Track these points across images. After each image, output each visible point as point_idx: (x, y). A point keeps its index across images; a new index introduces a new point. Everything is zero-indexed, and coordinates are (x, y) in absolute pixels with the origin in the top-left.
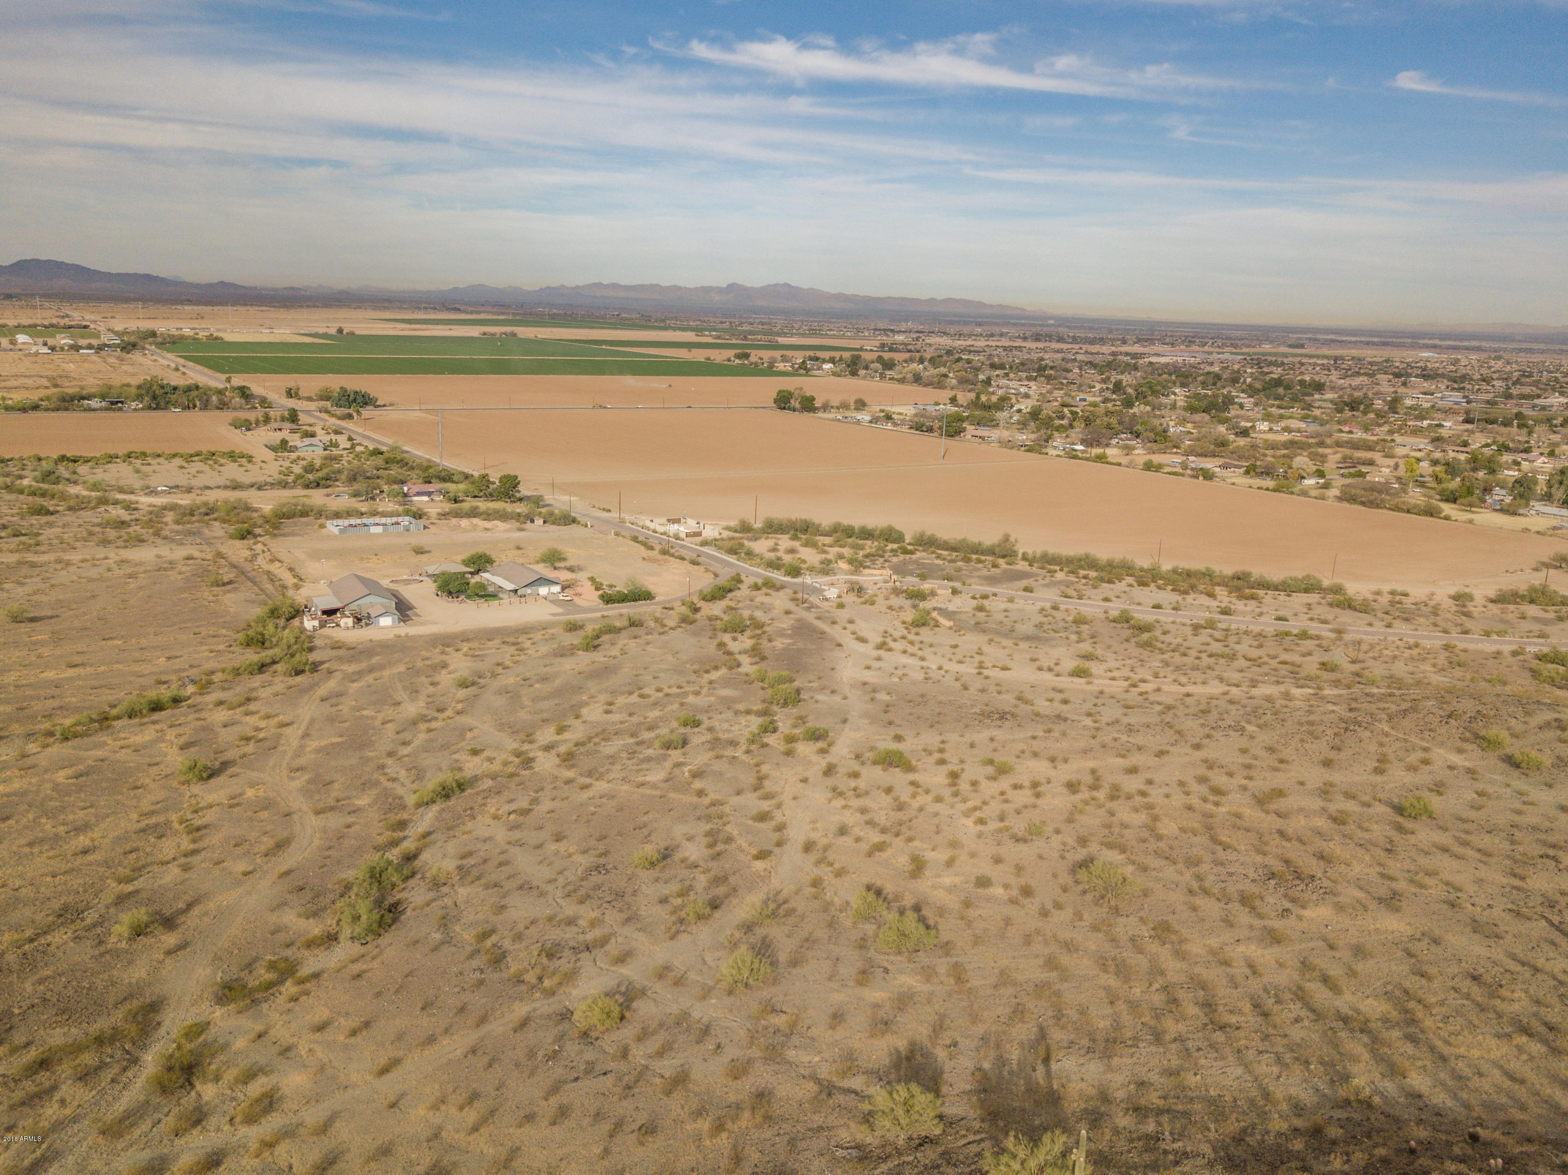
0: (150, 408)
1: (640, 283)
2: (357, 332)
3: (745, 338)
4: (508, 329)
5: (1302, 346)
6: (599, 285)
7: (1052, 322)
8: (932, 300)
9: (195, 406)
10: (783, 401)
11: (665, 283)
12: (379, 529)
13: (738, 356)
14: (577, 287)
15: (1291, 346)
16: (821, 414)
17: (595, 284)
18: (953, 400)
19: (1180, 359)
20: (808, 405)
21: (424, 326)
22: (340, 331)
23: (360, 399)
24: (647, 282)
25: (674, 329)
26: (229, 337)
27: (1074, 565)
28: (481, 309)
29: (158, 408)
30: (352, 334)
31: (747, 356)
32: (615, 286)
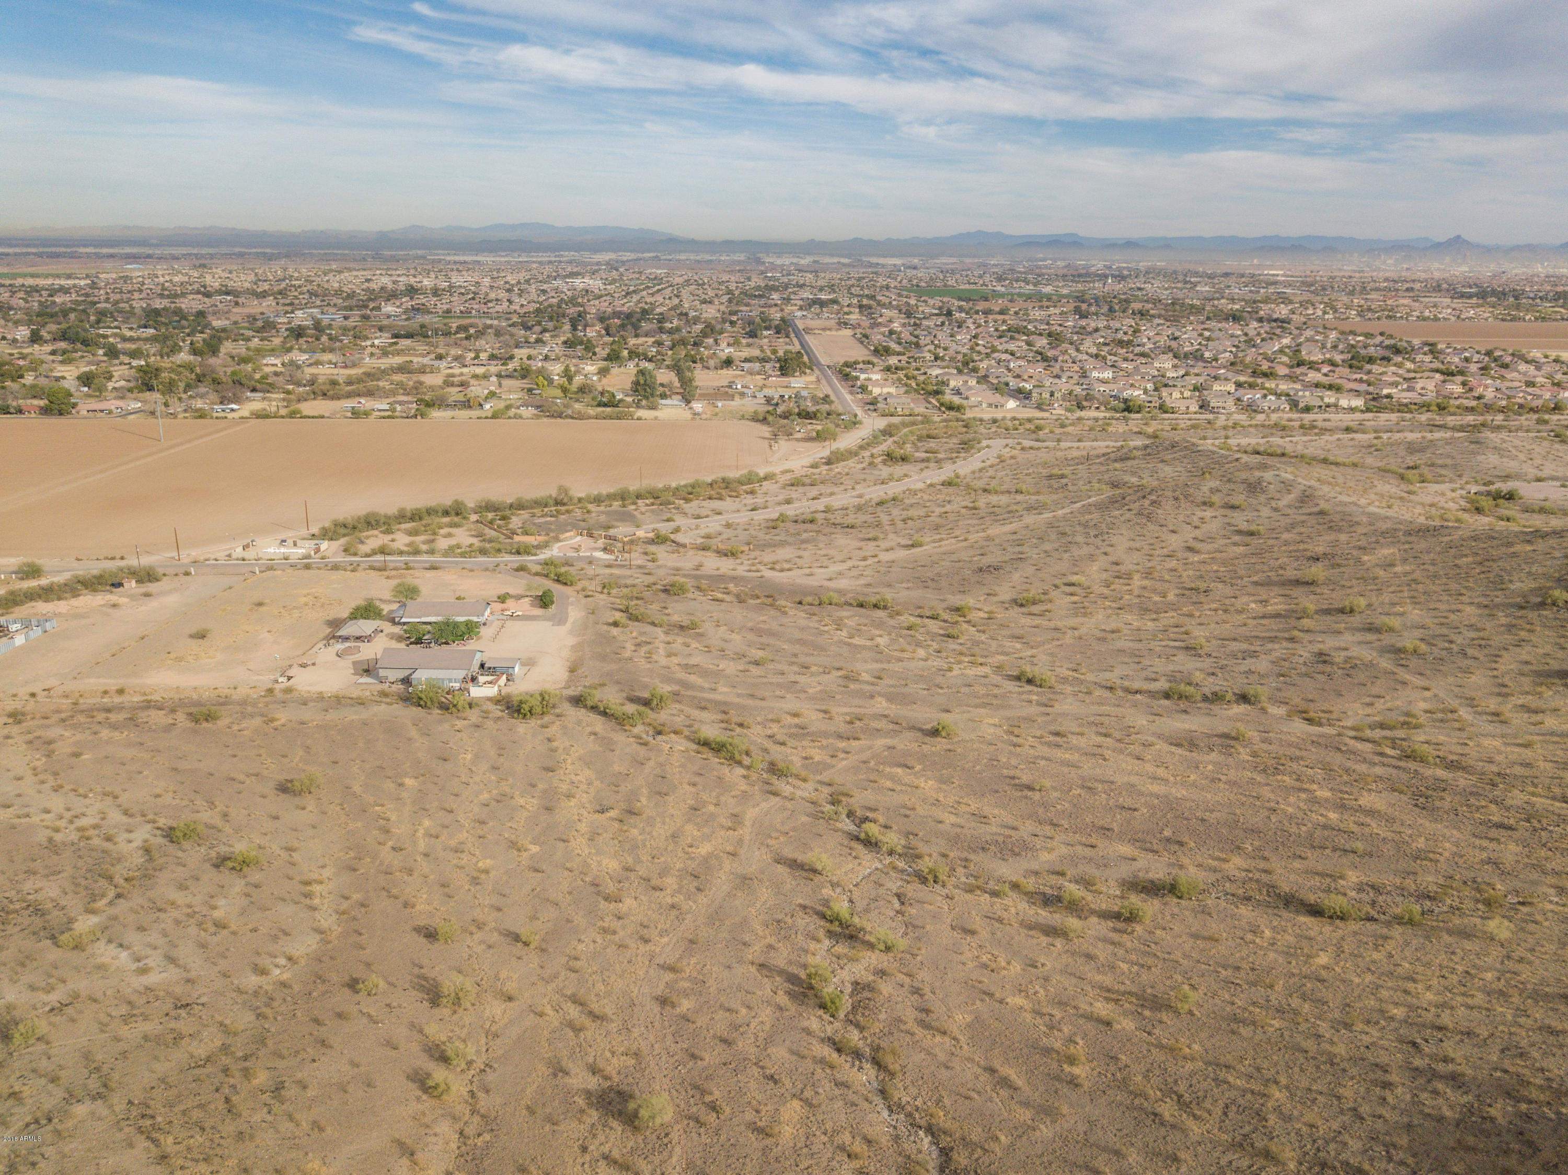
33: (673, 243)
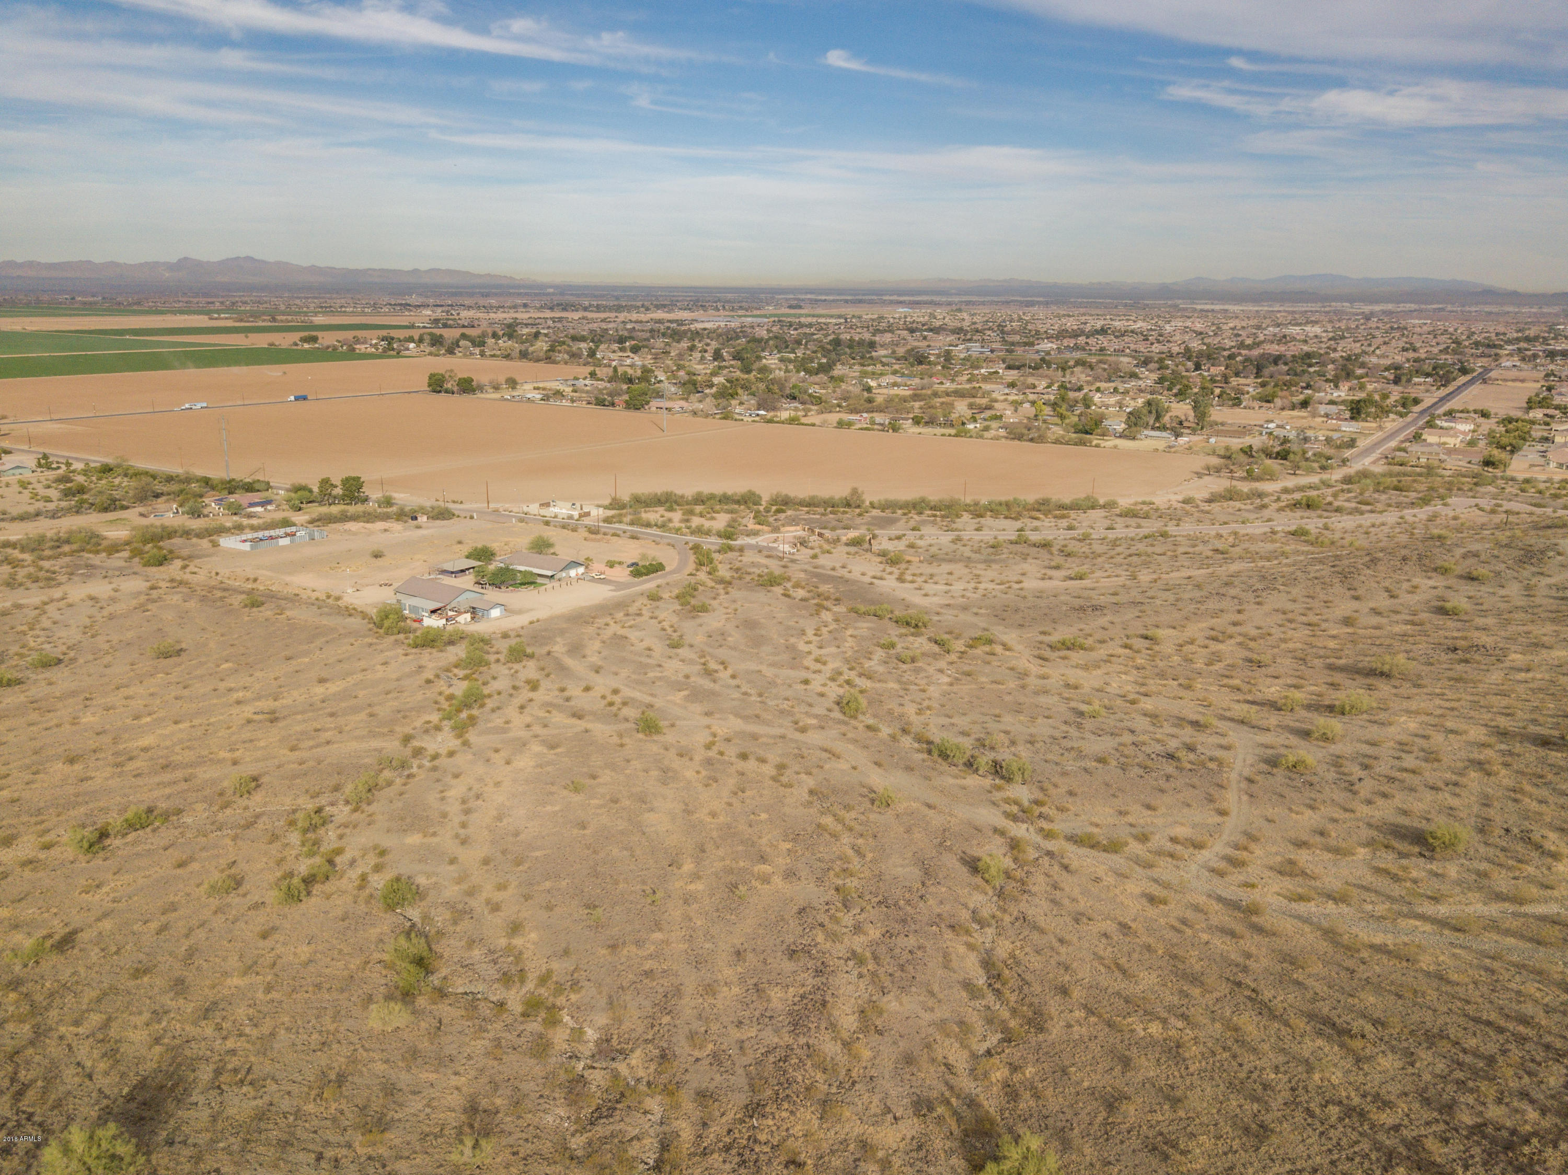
3: (274, 320)
5: (800, 307)
7: (551, 290)
8: (416, 271)
10: (438, 385)
13: (305, 340)
15: (790, 307)
19: (722, 324)
20: (467, 387)
25: (174, 313)
27: (917, 506)
31: (314, 339)
33: (1488, 294)
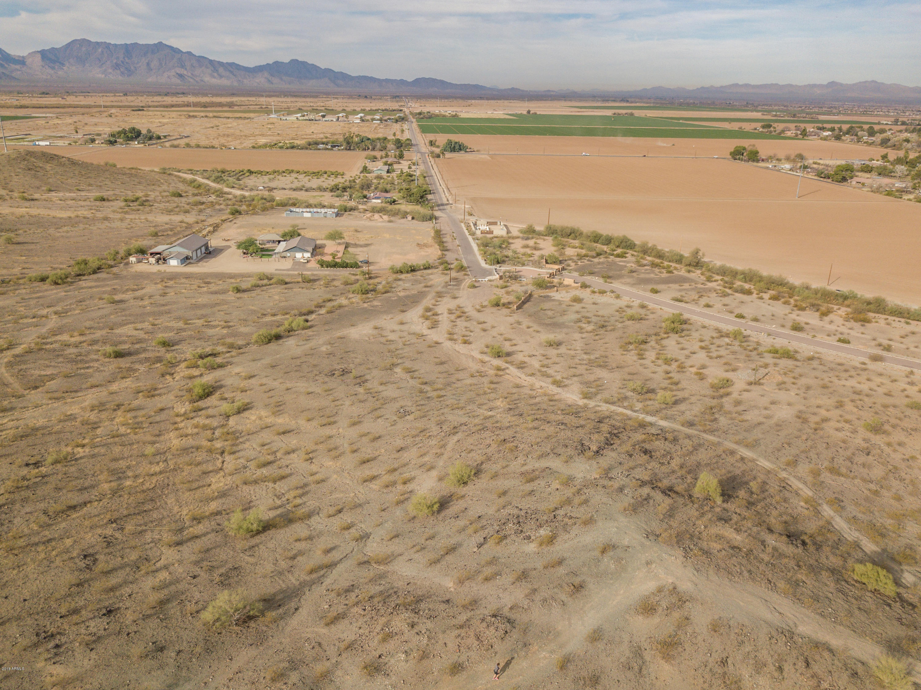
0: (346, 149)
1: (765, 83)
2: (538, 113)
4: (629, 111)
6: (737, 85)
9: (368, 149)
10: (737, 154)
11: (781, 83)
12: (309, 215)
13: (763, 127)
14: (722, 87)
16: (761, 164)
17: (733, 85)
18: (884, 157)
20: (754, 157)
21: (585, 110)
22: (529, 112)
23: (457, 147)
24: (769, 83)
26: (463, 115)
28: (637, 100)
29: (350, 149)
30: (536, 114)
31: (769, 127)
32: (747, 85)
